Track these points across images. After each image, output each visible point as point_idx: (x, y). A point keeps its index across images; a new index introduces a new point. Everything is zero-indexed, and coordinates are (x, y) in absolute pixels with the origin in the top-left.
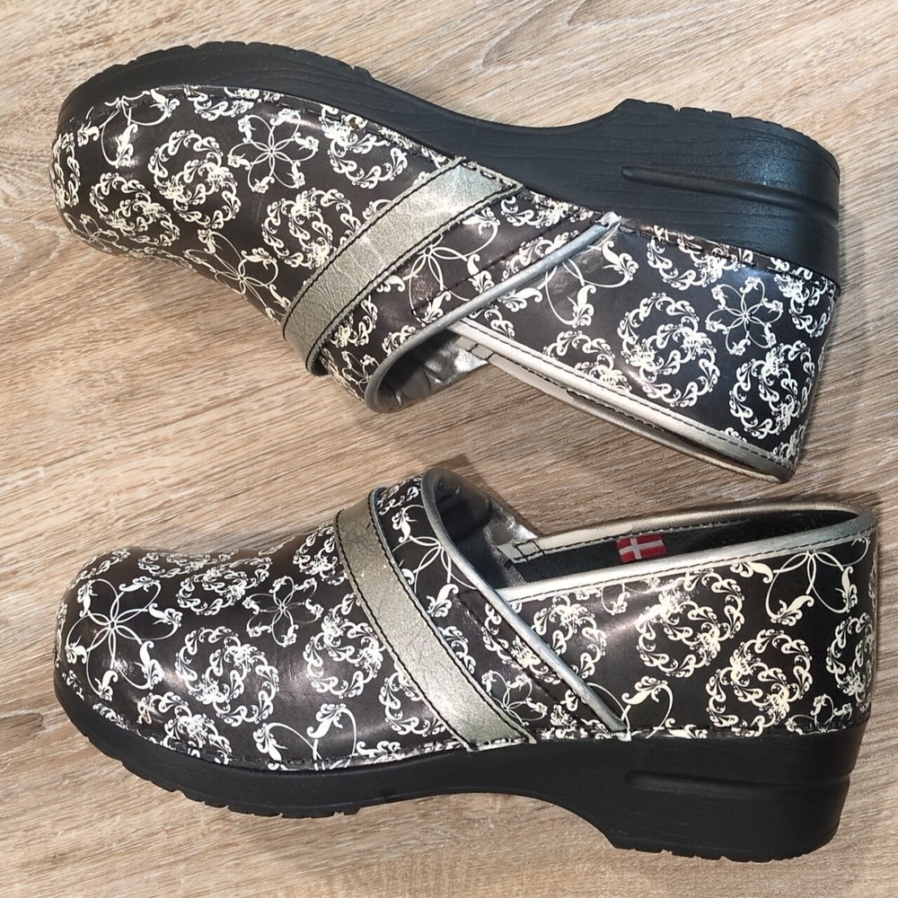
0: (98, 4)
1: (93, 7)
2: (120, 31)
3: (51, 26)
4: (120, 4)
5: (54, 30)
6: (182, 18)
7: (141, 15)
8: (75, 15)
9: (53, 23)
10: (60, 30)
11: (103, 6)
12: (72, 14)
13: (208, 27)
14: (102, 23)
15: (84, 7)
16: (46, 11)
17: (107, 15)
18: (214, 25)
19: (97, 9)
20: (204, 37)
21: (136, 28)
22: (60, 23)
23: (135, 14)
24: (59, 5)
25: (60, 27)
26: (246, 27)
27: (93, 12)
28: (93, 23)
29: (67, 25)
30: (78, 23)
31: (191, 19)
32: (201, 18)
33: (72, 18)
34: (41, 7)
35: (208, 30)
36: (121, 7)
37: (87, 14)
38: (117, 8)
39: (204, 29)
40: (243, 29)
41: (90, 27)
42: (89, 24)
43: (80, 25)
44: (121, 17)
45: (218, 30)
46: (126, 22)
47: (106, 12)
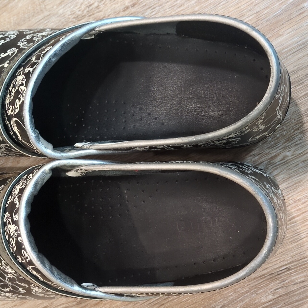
0: (93, 4)
1: (91, 5)
2: (107, 15)
3: (69, 18)
4: (105, 2)
5: (71, 20)
6: (139, 4)
7: (117, 6)
8: (81, 11)
9: (70, 16)
10: (74, 20)
11: (96, 4)
12: (79, 11)
13: (155, 6)
14: (97, 12)
15: (85, 6)
16: (65, 11)
17: (99, 9)
18: (157, 5)
19: (93, 6)
20: (153, 12)
21: (116, 12)
22: (74, 16)
23: (114, 6)
24: (72, 7)
25: (74, 18)
26: (175, 3)
27: (91, 8)
28: (91, 13)
29: (77, 17)
30: (84, 14)
31: (145, 4)
32: (150, 3)
33: (80, 13)
34: (62, 10)
35: (155, 8)
36: (105, 3)
37: (87, 9)
38: (103, 4)
39: (152, 8)
40: (174, 4)
41: (90, 16)
42: (90, 14)
43: (85, 16)
44: (106, 9)
45: (160, 7)
46: (109, 10)
47: (97, 7)
